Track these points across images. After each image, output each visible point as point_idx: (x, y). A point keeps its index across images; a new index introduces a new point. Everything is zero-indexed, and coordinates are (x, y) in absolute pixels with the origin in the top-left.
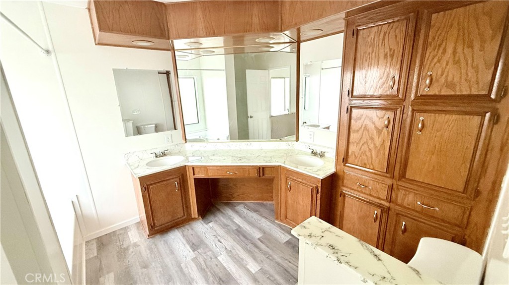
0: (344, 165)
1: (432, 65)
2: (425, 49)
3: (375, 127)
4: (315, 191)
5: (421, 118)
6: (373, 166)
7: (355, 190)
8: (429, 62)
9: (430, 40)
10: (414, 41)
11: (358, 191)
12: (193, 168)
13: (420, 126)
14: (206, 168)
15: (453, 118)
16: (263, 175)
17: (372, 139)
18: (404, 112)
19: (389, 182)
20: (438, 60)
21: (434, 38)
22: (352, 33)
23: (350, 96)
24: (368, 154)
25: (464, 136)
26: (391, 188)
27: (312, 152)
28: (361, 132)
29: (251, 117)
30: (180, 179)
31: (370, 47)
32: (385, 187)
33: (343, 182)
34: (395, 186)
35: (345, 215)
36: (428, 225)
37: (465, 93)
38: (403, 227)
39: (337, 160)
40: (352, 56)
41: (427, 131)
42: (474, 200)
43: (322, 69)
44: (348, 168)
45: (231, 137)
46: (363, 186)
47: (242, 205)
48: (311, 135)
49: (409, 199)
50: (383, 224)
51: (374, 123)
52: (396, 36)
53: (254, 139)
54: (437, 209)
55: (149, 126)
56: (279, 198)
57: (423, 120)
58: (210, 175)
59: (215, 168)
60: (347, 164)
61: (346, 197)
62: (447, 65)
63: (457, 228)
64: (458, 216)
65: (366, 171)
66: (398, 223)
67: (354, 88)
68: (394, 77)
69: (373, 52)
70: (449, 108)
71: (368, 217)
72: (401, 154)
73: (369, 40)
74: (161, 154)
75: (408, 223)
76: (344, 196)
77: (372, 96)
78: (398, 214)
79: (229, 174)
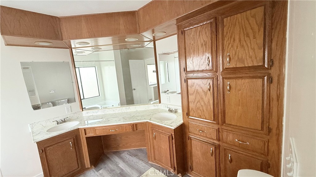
0: (188, 118)
1: (229, 48)
2: (223, 40)
3: (203, 90)
4: (171, 138)
5: (228, 83)
6: (205, 116)
7: (196, 134)
8: (227, 47)
9: (225, 34)
10: (216, 35)
11: (198, 135)
12: (85, 130)
13: (228, 88)
14: (94, 129)
15: (246, 81)
16: (136, 130)
17: (202, 98)
18: (218, 80)
19: (216, 127)
20: (232, 45)
21: (227, 33)
22: (181, 32)
23: (185, 72)
24: (201, 109)
25: (255, 92)
26: (218, 131)
27: (169, 110)
28: (194, 95)
29: (134, 89)
30: (74, 139)
31: (192, 40)
32: (214, 131)
33: (189, 129)
34: (220, 130)
35: (193, 153)
36: (244, 155)
37: (250, 65)
38: (229, 158)
39: (183, 114)
40: (183, 47)
41: (233, 91)
42: (269, 135)
43: (175, 57)
44: (190, 119)
45: (122, 104)
46: (201, 131)
47: (126, 152)
48: (168, 98)
49: (230, 137)
50: (217, 157)
51: (201, 88)
52: (206, 33)
53: (137, 104)
54: (248, 143)
55: (62, 101)
56: (149, 145)
57: (229, 84)
58: (97, 133)
59: (101, 128)
60: (190, 117)
61: (192, 140)
62: (237, 48)
63: (263, 156)
64: (262, 147)
65: (202, 121)
66: (226, 155)
67: (187, 66)
68: (209, 58)
69: (194, 43)
70: (243, 75)
71: (207, 153)
72: (221, 107)
73: (191, 36)
74: (61, 121)
75: (232, 156)
76: (191, 139)
77: (198, 71)
78: (225, 149)
79: (112, 132)
